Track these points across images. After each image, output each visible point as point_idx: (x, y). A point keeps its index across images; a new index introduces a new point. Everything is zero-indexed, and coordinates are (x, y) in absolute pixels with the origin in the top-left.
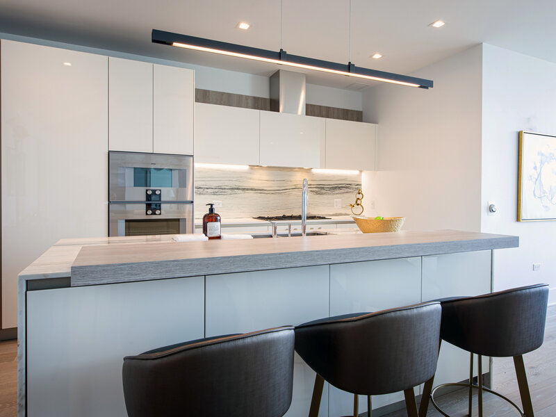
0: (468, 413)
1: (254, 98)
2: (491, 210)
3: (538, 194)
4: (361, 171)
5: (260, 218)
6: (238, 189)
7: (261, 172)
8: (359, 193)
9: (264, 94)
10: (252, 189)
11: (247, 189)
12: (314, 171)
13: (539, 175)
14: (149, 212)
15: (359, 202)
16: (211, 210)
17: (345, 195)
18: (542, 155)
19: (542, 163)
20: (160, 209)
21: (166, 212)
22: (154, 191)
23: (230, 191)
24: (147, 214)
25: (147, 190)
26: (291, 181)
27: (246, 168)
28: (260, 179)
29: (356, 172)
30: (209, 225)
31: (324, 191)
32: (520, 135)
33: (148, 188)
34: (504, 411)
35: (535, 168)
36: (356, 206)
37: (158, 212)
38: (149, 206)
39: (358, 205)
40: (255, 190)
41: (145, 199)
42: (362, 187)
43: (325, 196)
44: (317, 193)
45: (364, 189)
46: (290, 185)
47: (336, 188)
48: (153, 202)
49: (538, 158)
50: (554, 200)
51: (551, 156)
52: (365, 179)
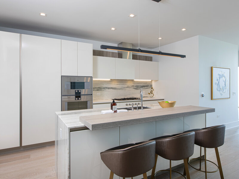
0: (199, 168)
2: (202, 96)
3: (218, 90)
4: (152, 80)
6: (106, 88)
7: (115, 81)
8: (152, 89)
10: (112, 88)
11: (110, 88)
12: (135, 80)
13: (219, 82)
14: (77, 99)
15: (152, 92)
17: (146, 89)
18: (220, 75)
19: (220, 78)
21: (83, 99)
22: (78, 91)
23: (103, 89)
24: (76, 100)
25: (75, 91)
28: (114, 84)
29: (150, 80)
30: (113, 106)
31: (139, 88)
32: (212, 68)
33: (76, 90)
34: (211, 167)
35: (217, 80)
36: (151, 94)
37: (80, 99)
38: (76, 97)
39: (151, 93)
40: (113, 88)
41: (75, 94)
45: (153, 87)
46: (126, 86)
47: (143, 86)
48: (78, 95)
49: (218, 76)
50: (224, 92)
51: (223, 76)
52: (153, 83)
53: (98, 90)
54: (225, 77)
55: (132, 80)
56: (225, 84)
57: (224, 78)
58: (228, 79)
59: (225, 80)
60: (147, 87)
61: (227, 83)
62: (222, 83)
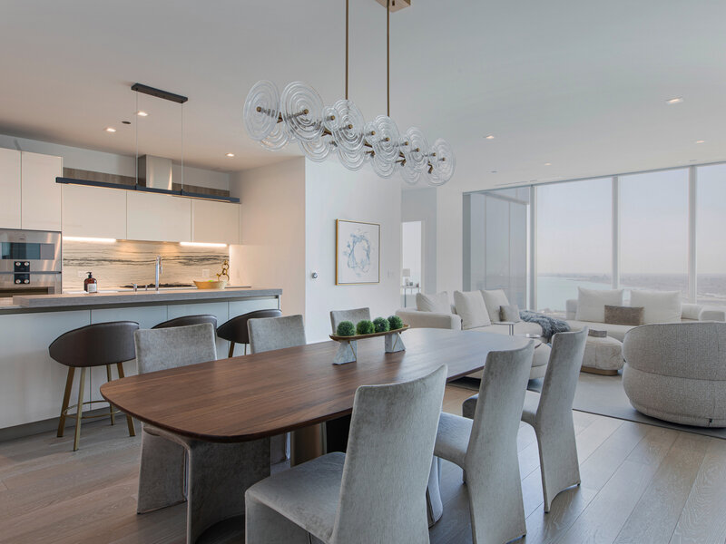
1: (121, 176)
2: (313, 276)
3: (351, 265)
4: (228, 245)
5: (126, 287)
7: (129, 244)
8: (226, 264)
9: (132, 173)
10: (119, 261)
11: (114, 261)
12: (183, 244)
13: (352, 251)
14: (19, 281)
15: (225, 272)
16: (90, 276)
17: (214, 265)
18: (355, 236)
19: (354, 242)
20: (29, 279)
22: (23, 263)
23: (96, 263)
24: (16, 283)
25: (15, 262)
27: (113, 241)
28: (127, 252)
29: (224, 245)
30: (89, 285)
32: (336, 221)
33: (16, 260)
35: (349, 246)
36: (222, 275)
37: (26, 281)
38: (17, 277)
39: (224, 274)
41: (13, 270)
42: (230, 259)
43: (193, 267)
44: (185, 264)
45: (231, 263)
46: (158, 257)
48: (22, 273)
49: (351, 239)
50: (365, 270)
51: (362, 238)
52: (232, 252)
53: (80, 265)
54: (367, 241)
55: (177, 244)
56: (368, 255)
57: (364, 243)
58: (374, 245)
59: (368, 247)
60: (215, 261)
61: (374, 254)
62: (360, 254)
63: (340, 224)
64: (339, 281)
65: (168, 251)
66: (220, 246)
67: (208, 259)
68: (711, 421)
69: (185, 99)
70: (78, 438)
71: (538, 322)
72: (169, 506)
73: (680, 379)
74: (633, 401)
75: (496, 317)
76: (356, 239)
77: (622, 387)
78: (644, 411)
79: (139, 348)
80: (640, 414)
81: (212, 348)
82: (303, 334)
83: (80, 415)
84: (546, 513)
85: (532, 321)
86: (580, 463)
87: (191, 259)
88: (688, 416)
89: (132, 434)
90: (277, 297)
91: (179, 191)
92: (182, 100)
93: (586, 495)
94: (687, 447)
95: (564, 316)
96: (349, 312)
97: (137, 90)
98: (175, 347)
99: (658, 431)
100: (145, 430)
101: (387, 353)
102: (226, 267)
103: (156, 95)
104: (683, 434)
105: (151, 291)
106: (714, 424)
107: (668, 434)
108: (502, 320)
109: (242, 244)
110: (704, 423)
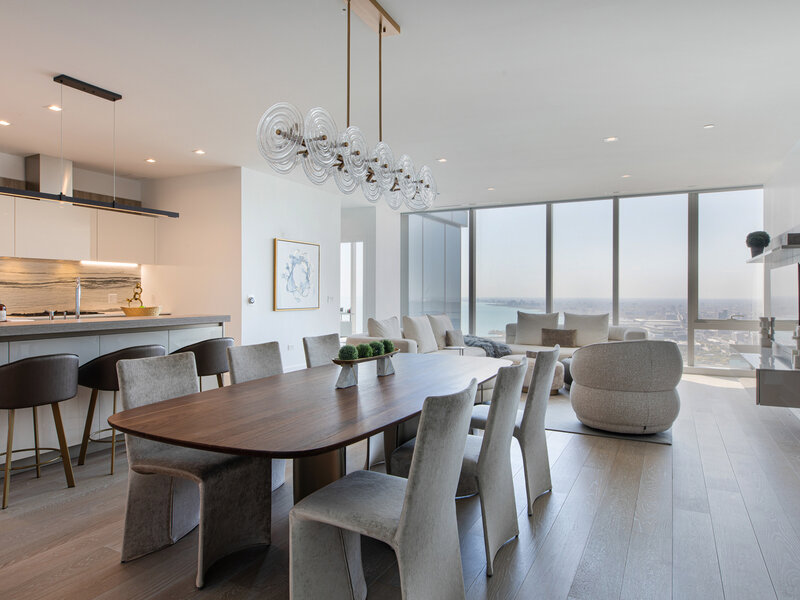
2: (250, 301)
3: (290, 289)
4: (140, 265)
8: (138, 288)
12: (84, 263)
13: (291, 273)
15: (137, 296)
18: (294, 257)
19: (293, 264)
26: (53, 274)
29: (135, 265)
32: (274, 241)
35: (288, 268)
36: (134, 300)
39: (136, 299)
40: (6, 283)
42: (142, 281)
45: (143, 284)
46: (53, 278)
49: (291, 260)
50: (305, 294)
51: (302, 259)
52: (145, 273)
54: (307, 263)
55: (76, 263)
56: (307, 278)
57: (303, 264)
58: (314, 267)
59: (308, 269)
60: (123, 284)
61: (313, 276)
62: (299, 276)
63: (279, 244)
64: (278, 306)
65: (65, 271)
66: (128, 266)
67: (115, 282)
68: (645, 428)
69: (120, 97)
70: (7, 494)
71: (481, 346)
72: (156, 551)
73: (621, 393)
74: (580, 415)
75: (443, 344)
76: (296, 261)
77: (570, 404)
78: (590, 423)
79: (123, 380)
80: (585, 427)
81: (194, 379)
82: (280, 362)
83: (9, 467)
84: (530, 516)
85: (476, 346)
86: (551, 466)
87: (95, 282)
88: (628, 425)
89: (71, 485)
90: (221, 324)
91: (80, 198)
92: (114, 97)
93: (558, 498)
94: (629, 452)
95: (504, 340)
96: (320, 338)
97: (61, 82)
98: (158, 378)
99: (603, 441)
100: (133, 469)
101: (379, 377)
102: (138, 291)
103: (84, 90)
104: (624, 442)
105: (45, 320)
106: (648, 431)
107: (612, 443)
108: (448, 345)
109: (158, 264)
110: (639, 430)
